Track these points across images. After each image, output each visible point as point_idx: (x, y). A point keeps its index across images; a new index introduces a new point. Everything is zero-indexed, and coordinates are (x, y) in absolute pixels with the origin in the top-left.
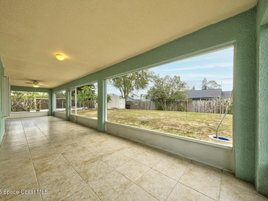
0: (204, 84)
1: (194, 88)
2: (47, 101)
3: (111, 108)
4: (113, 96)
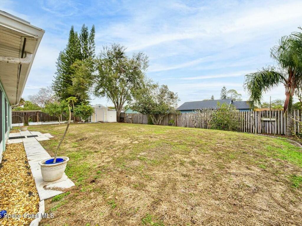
0: (224, 93)
1: (212, 98)
2: (20, 114)
3: (97, 122)
4: (99, 107)
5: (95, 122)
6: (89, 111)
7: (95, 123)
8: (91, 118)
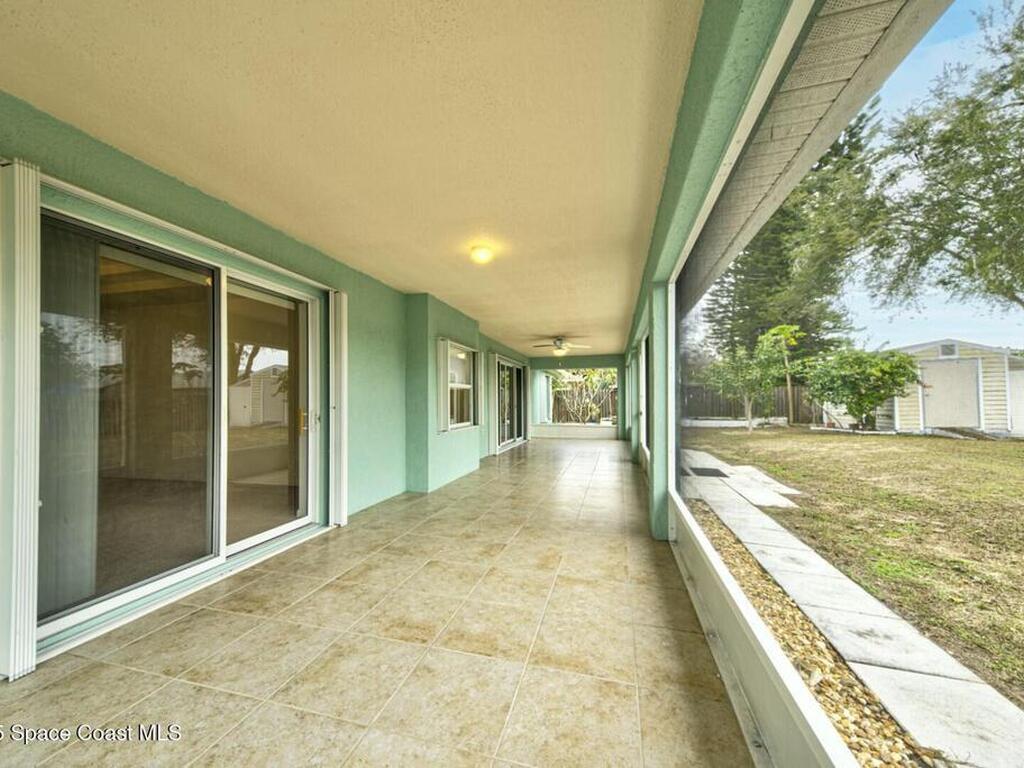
3: (929, 431)
4: (944, 353)
5: (920, 429)
6: (891, 374)
7: (918, 436)
8: (893, 411)
